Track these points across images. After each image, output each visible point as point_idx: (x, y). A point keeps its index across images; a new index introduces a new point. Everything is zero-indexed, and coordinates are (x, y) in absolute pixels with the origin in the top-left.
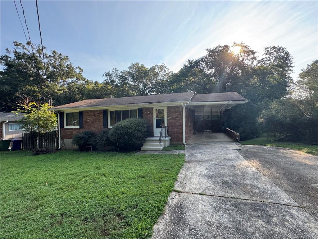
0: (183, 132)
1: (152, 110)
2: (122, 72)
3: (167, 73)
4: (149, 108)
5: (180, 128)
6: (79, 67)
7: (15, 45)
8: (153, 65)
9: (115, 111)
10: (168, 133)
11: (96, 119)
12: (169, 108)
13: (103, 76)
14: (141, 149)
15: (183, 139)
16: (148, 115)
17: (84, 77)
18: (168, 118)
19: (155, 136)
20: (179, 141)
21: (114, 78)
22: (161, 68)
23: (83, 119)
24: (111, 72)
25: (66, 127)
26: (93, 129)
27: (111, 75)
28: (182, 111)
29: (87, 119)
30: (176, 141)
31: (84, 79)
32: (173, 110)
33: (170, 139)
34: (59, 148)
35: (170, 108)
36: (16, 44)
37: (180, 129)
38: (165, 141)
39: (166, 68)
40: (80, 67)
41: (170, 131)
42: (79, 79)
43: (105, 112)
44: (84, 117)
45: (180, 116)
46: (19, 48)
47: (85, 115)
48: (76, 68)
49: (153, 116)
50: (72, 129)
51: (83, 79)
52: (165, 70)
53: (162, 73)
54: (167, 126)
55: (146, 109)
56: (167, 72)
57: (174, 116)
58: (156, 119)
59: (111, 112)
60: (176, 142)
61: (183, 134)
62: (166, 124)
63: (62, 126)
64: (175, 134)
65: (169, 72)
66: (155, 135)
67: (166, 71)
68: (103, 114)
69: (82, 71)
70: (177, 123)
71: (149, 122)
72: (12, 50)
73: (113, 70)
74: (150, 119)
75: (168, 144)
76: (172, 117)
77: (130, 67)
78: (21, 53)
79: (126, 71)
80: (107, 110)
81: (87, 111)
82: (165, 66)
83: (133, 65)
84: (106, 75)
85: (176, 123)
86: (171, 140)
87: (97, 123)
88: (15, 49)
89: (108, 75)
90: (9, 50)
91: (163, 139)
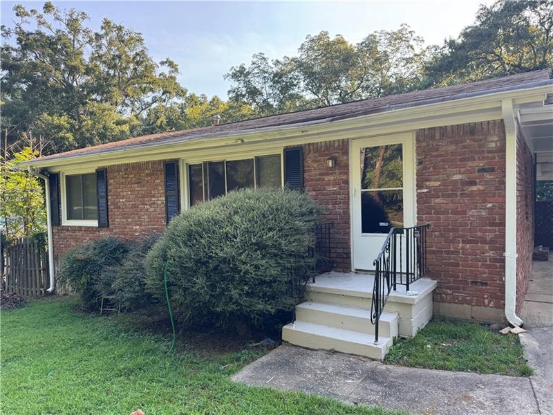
0: (503, 260)
1: (346, 152)
2: (278, 62)
3: (415, 55)
4: (329, 146)
5: (489, 236)
6: (168, 59)
7: (17, 15)
8: (372, 33)
9: (205, 163)
10: (419, 261)
11: (144, 196)
12: (426, 139)
13: (226, 77)
14: (284, 338)
15: (503, 298)
16: (326, 178)
17: (183, 86)
18: (419, 186)
19: (358, 271)
20: (480, 303)
21: (257, 83)
22: (397, 38)
23: (107, 196)
24: (248, 66)
25: (66, 222)
26: (136, 231)
27: (248, 73)
28: (502, 150)
29: (118, 196)
30: (464, 301)
31: (182, 91)
32: (452, 148)
33: (434, 292)
34: (50, 289)
35: (433, 137)
36: (20, 12)
37: (485, 242)
38: (406, 305)
39: (415, 36)
40: (171, 59)
41: (433, 252)
42: (170, 93)
43: (171, 168)
44: (109, 188)
45: (488, 176)
46: (26, 21)
47: (111, 181)
48: (162, 63)
49: (347, 182)
50: (80, 228)
51: (181, 93)
52: (412, 43)
53: (399, 55)
54: (418, 229)
55: (316, 148)
56: (417, 51)
57: (457, 177)
58: (364, 196)
59: (190, 167)
60: (465, 311)
61: (503, 267)
62: (410, 217)
63: (56, 220)
64: (457, 265)
65: (425, 48)
66: (356, 264)
67: (412, 47)
68: (163, 177)
69: (176, 70)
70: (473, 212)
71: (330, 206)
72: (13, 27)
73: (255, 60)
74: (334, 193)
75: (418, 319)
76: (444, 182)
77: (302, 48)
78: (32, 34)
79: (291, 58)
80: (177, 161)
81: (118, 168)
82: (410, 32)
83: (313, 40)
84: (235, 76)
85: (464, 213)
86: (436, 296)
87: (147, 210)
88: (17, 24)
89: (240, 74)
90: (6, 28)
91: (392, 293)
